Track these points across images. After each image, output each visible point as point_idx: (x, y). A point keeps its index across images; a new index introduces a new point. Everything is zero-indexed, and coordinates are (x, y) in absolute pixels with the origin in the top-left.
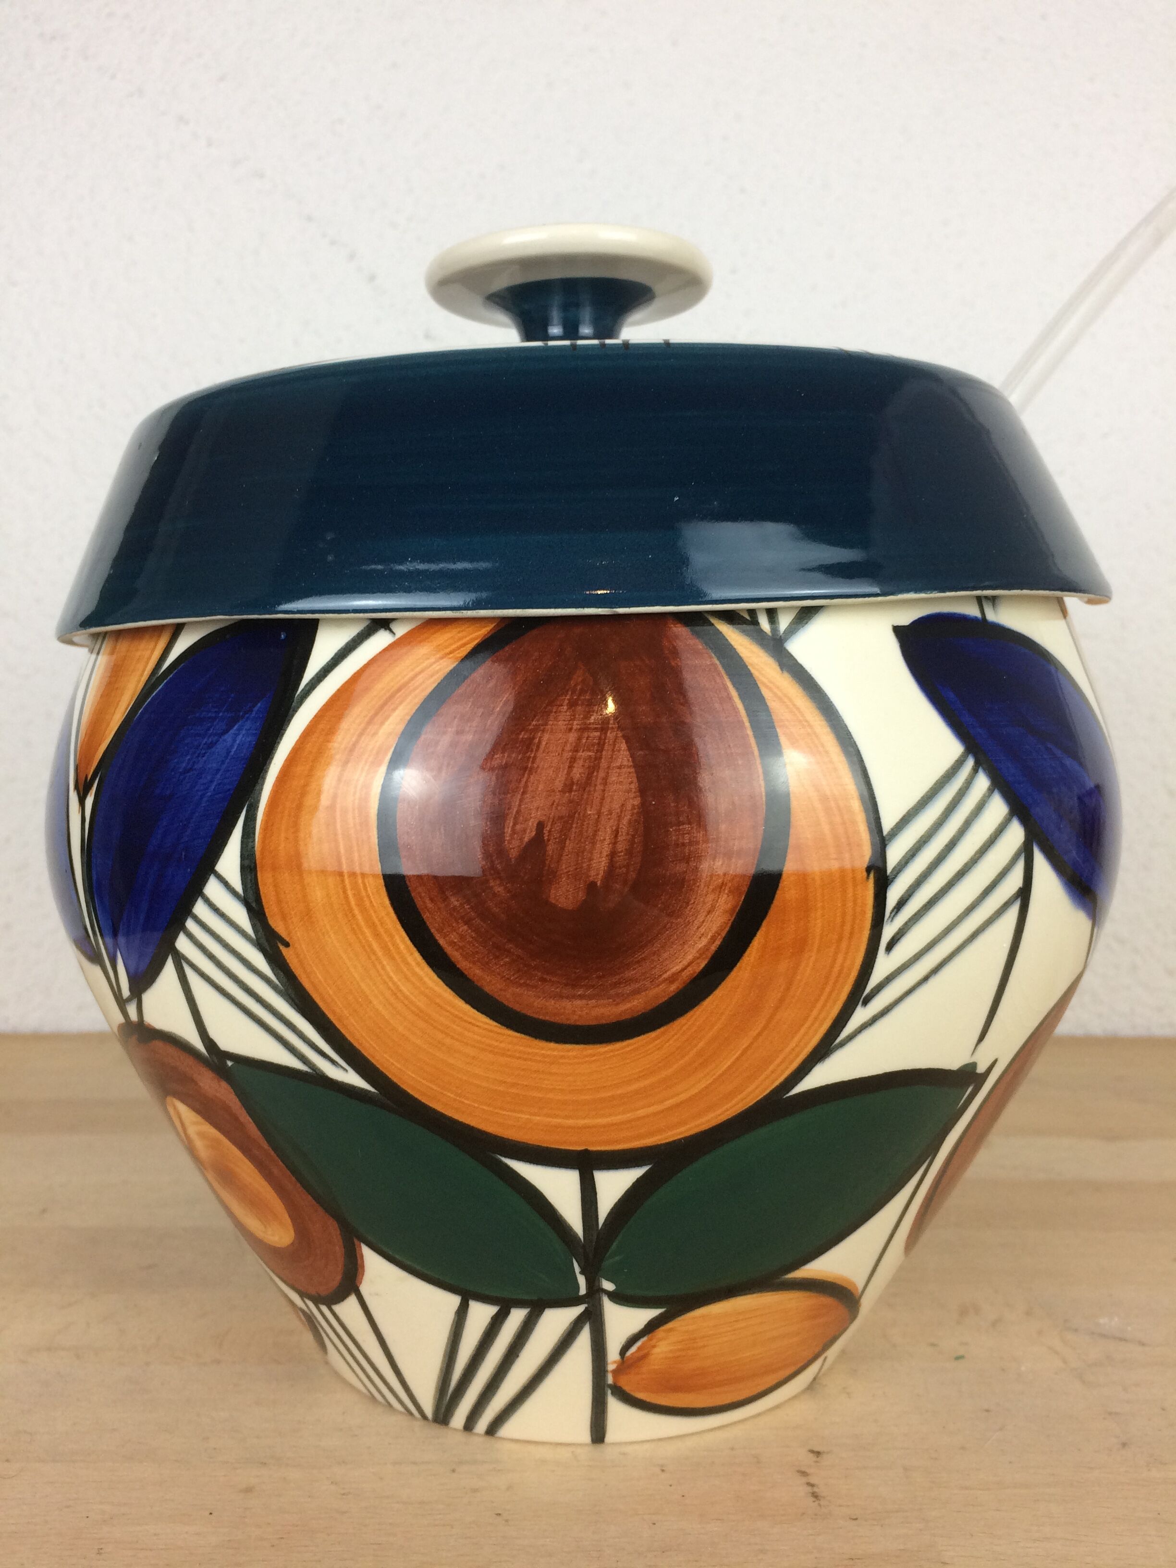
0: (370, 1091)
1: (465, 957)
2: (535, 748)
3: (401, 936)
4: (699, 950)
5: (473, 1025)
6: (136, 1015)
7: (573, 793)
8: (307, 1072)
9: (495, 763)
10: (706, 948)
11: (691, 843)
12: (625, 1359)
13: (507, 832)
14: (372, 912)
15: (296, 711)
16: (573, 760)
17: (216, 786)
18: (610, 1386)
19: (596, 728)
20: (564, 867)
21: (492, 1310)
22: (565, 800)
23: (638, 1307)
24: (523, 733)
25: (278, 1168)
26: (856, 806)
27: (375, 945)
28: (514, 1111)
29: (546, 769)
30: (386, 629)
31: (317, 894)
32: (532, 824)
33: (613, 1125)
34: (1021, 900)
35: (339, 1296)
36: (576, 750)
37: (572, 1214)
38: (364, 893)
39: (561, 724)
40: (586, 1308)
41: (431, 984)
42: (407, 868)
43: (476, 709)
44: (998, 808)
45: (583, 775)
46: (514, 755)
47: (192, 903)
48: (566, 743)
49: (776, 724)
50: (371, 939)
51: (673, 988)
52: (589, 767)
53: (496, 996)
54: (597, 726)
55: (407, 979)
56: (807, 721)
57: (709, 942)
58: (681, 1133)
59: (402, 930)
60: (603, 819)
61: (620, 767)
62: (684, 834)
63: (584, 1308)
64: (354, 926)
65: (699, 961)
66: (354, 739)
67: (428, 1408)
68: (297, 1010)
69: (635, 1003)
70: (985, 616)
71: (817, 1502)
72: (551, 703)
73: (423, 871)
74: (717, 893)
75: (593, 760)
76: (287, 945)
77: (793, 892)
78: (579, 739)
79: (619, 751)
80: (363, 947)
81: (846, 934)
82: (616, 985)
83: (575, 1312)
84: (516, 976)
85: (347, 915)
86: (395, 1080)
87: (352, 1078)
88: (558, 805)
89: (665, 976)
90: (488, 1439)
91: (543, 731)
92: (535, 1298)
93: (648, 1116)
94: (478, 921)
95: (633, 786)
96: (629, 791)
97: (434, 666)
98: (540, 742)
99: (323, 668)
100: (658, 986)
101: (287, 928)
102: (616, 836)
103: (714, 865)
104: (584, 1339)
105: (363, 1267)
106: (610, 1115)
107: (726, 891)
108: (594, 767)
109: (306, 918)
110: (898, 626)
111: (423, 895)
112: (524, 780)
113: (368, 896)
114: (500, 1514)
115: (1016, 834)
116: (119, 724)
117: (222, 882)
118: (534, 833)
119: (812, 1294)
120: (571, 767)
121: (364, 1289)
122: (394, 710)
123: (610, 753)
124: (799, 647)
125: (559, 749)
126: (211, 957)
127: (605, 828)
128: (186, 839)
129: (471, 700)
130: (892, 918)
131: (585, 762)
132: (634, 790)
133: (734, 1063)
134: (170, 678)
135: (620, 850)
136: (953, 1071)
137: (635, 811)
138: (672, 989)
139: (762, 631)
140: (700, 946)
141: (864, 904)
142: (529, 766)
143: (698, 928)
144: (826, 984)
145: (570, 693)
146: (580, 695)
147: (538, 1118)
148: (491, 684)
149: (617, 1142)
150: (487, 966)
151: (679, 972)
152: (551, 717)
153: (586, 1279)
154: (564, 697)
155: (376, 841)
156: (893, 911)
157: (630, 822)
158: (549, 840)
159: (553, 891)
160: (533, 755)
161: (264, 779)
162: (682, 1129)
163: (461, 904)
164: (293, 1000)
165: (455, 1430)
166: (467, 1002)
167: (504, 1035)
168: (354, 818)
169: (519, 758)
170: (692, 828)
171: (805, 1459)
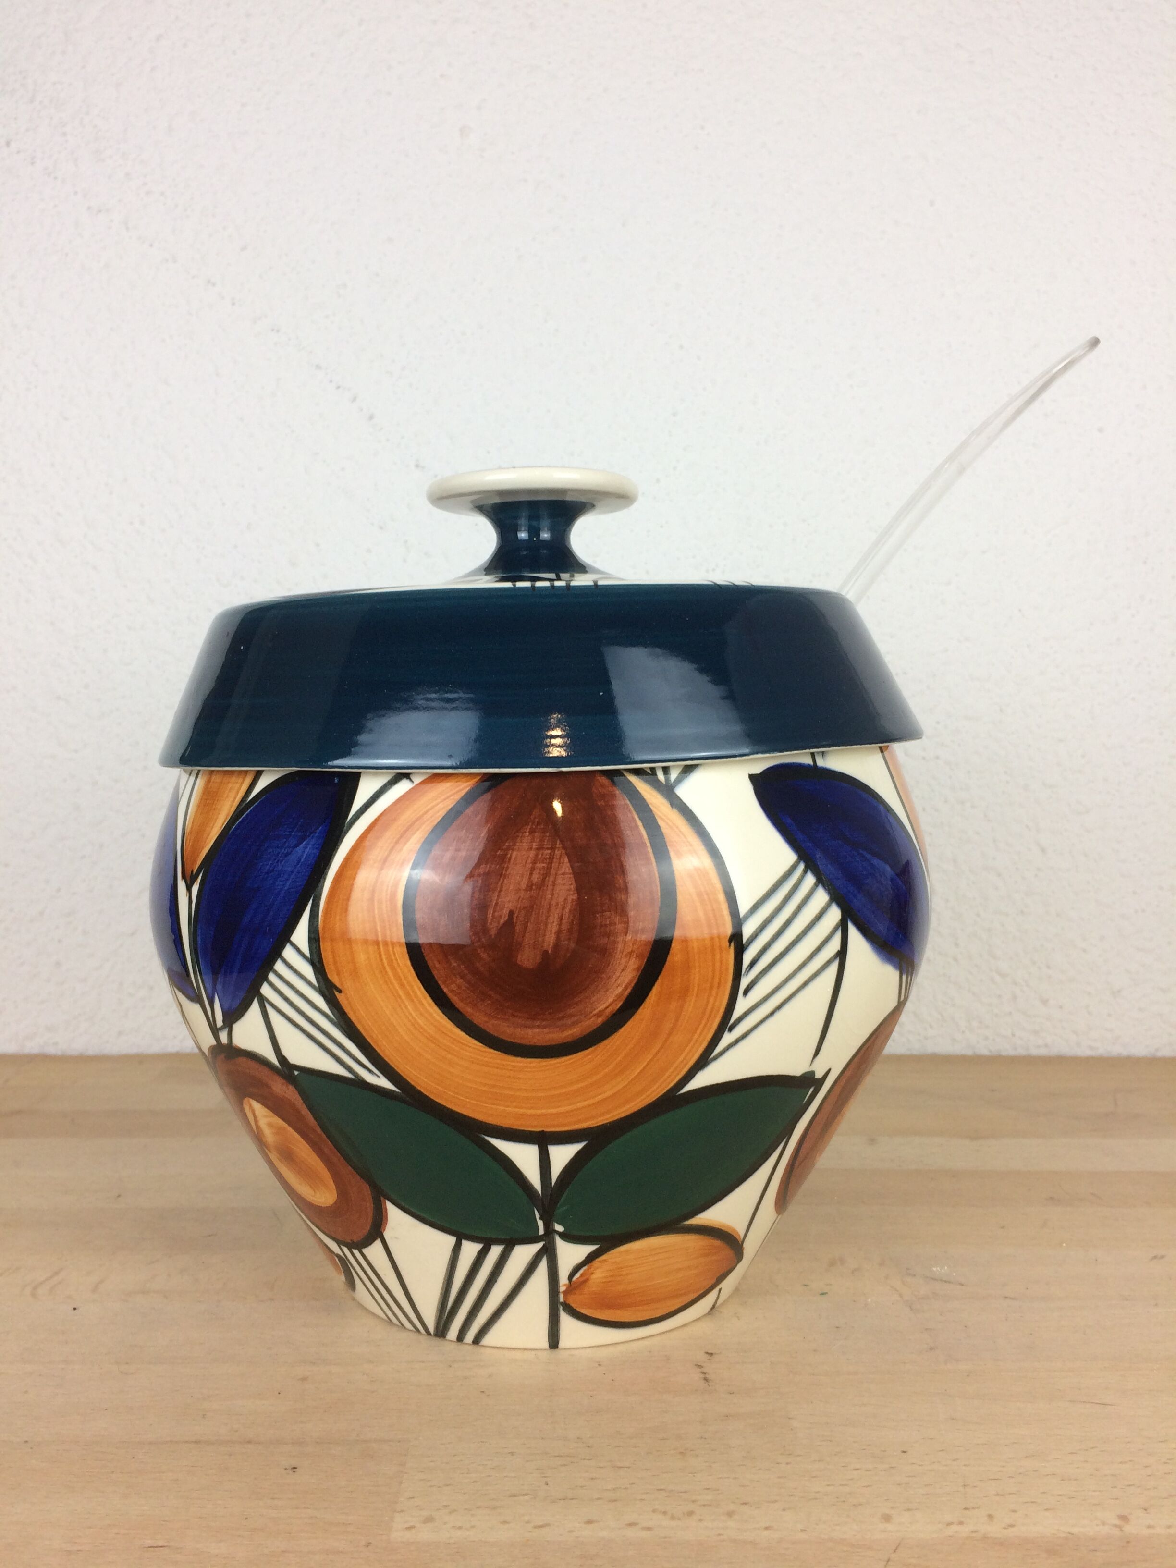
0: (395, 1091)
1: (462, 1000)
2: (507, 860)
3: (418, 986)
4: (617, 995)
5: (467, 1045)
6: (226, 1040)
7: (533, 891)
8: (352, 1078)
9: (481, 871)
10: (621, 994)
11: (611, 924)
12: (572, 1283)
13: (489, 917)
14: (398, 969)
15: (347, 833)
16: (533, 869)
17: (291, 883)
18: (561, 1303)
19: (547, 848)
20: (527, 940)
21: (478, 1247)
22: (527, 896)
23: (581, 1244)
24: (500, 851)
25: (328, 1147)
26: (721, 897)
27: (401, 993)
28: (494, 1104)
29: (515, 875)
30: (407, 779)
31: (362, 958)
32: (506, 912)
33: (561, 1114)
34: (840, 958)
35: (368, 1241)
36: (534, 862)
37: (533, 1176)
38: (393, 958)
39: (525, 845)
40: (544, 1244)
41: (438, 1018)
42: (422, 939)
43: (468, 834)
44: (821, 897)
45: (539, 879)
46: (493, 866)
47: (274, 962)
48: (528, 858)
49: (667, 844)
50: (397, 988)
51: (600, 1020)
52: (543, 874)
53: (481, 1026)
54: (548, 846)
55: (421, 1014)
56: (688, 842)
57: (623, 990)
58: (607, 1119)
59: (419, 982)
60: (553, 909)
61: (563, 874)
62: (606, 918)
64: (387, 979)
65: (616, 1002)
66: (386, 854)
67: (431, 1325)
68: (346, 1036)
69: (574, 1031)
70: (816, 763)
71: (707, 1383)
72: (518, 831)
73: (431, 941)
74: (628, 957)
75: (546, 869)
76: (340, 991)
77: (679, 956)
78: (537, 855)
79: (563, 863)
80: (392, 993)
81: (716, 984)
82: (560, 1019)
83: (537, 1247)
84: (495, 1013)
85: (382, 972)
86: (413, 1083)
87: (383, 1082)
88: (523, 899)
89: (595, 1012)
90: (475, 1347)
91: (513, 850)
92: (508, 1237)
93: (584, 1107)
94: (469, 976)
95: (572, 886)
96: (569, 890)
97: (440, 805)
98: (511, 857)
99: (365, 804)
100: (590, 1019)
101: (340, 980)
102: (561, 919)
103: (626, 938)
104: (542, 1269)
105: (386, 1217)
106: (559, 1107)
107: (634, 956)
108: (546, 874)
109: (353, 973)
110: (752, 774)
111: (433, 958)
112: (500, 883)
113: (396, 958)
114: (483, 1392)
115: (835, 914)
116: (218, 835)
117: (295, 948)
118: (507, 918)
119: (702, 1237)
120: (531, 874)
121: (387, 1234)
122: (413, 834)
123: (557, 864)
124: (683, 792)
125: (524, 862)
126: (286, 999)
127: (554, 915)
128: (269, 919)
129: (465, 828)
130: (747, 973)
131: (540, 870)
132: (573, 889)
133: (641, 1072)
134: (256, 806)
135: (563, 929)
136: (798, 1077)
137: (574, 903)
139: (659, 780)
140: (617, 992)
141: (727, 965)
142: (504, 873)
143: (616, 980)
144: (702, 1018)
145: (530, 824)
146: (537, 825)
147: (510, 1109)
148: (478, 818)
149: (565, 1125)
150: (476, 1006)
151: (604, 1010)
152: (518, 840)
153: (544, 1223)
154: (527, 827)
156: (747, 967)
157: (570, 911)
158: (516, 923)
159: (519, 956)
160: (506, 866)
161: (325, 879)
162: (608, 1116)
163: (458, 965)
164: (344, 1029)
165: (451, 1341)
166: (462, 1030)
167: (487, 1052)
168: (387, 907)
169: (497, 867)
170: (612, 914)
171: (701, 1357)
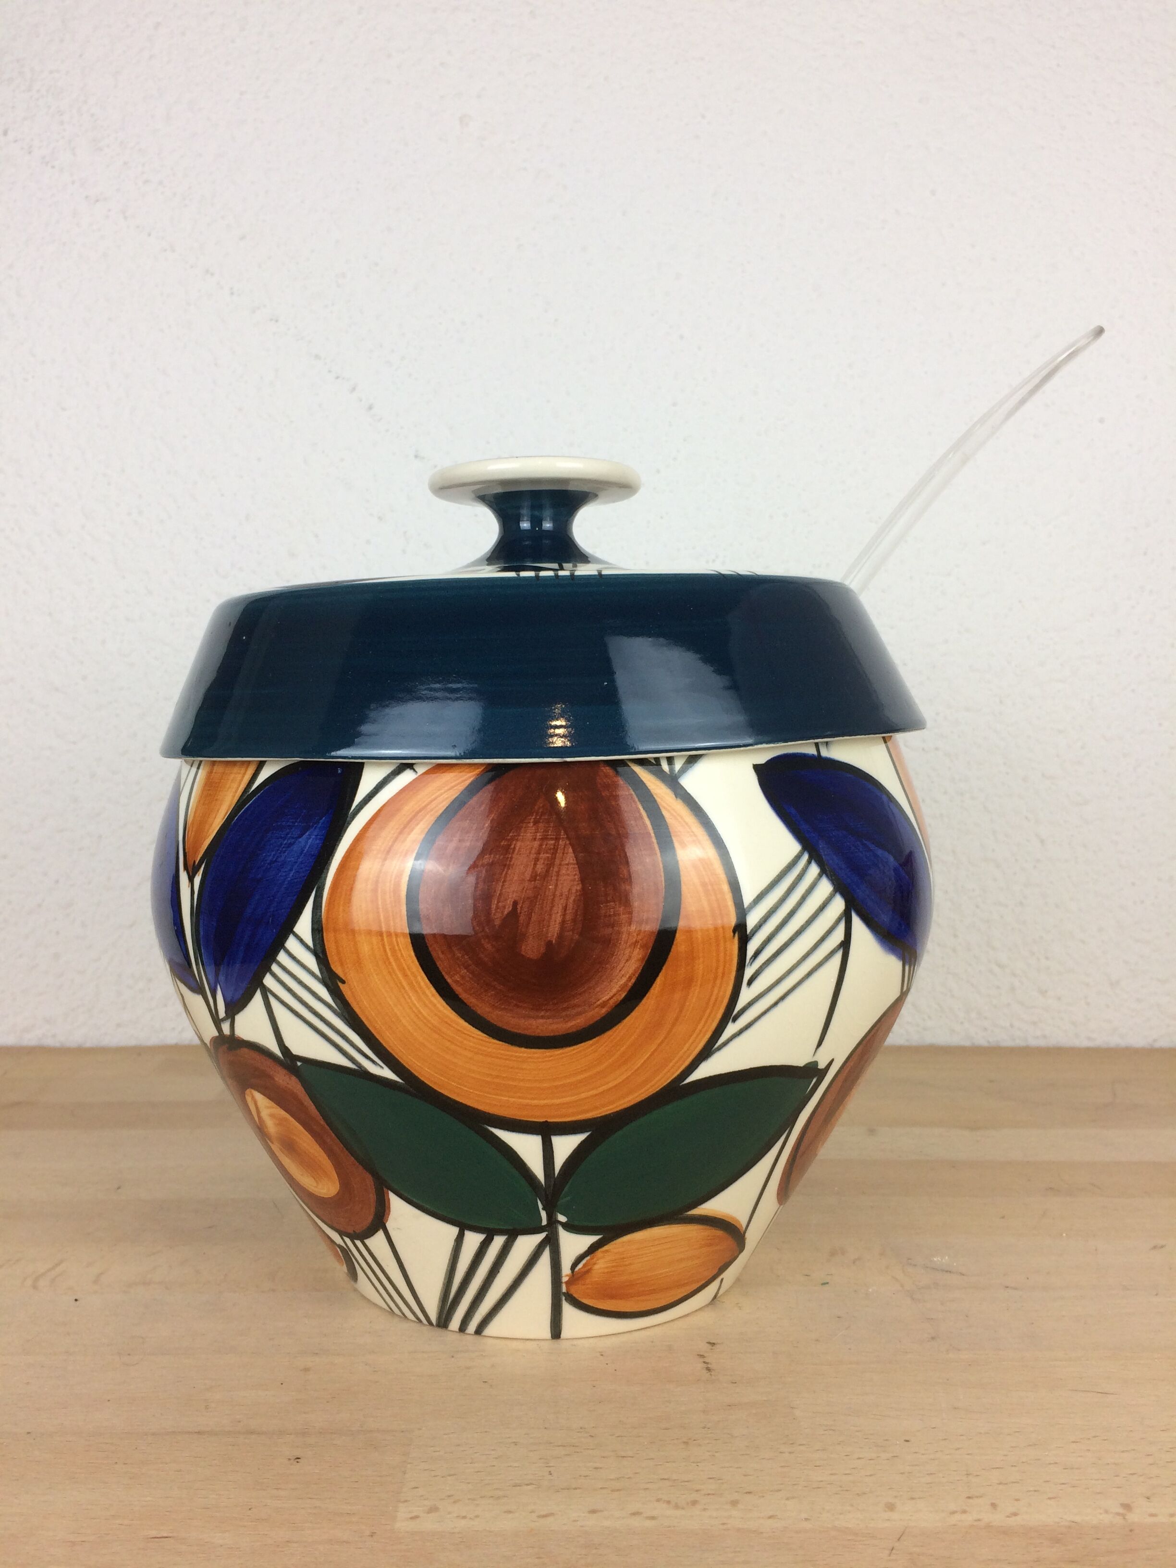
0: (399, 1082)
1: (466, 991)
2: (511, 851)
3: (422, 977)
4: (621, 985)
5: (471, 1036)
6: (229, 1030)
7: (537, 882)
8: (355, 1069)
9: (485, 861)
10: (626, 984)
11: (615, 915)
12: (574, 1273)
13: (493, 908)
14: (402, 960)
15: (350, 824)
16: (537, 860)
17: (294, 873)
18: (564, 1294)
19: (551, 838)
20: (530, 931)
21: (480, 1237)
22: (531, 886)
23: (583, 1234)
24: (503, 841)
25: (331, 1138)
26: (726, 888)
27: (405, 984)
28: (498, 1095)
29: (519, 865)
30: (411, 769)
31: (365, 948)
32: (510, 902)
33: (564, 1104)
34: (843, 948)
35: (370, 1232)
36: (539, 853)
37: (537, 1167)
38: (397, 948)
39: (529, 835)
40: (547, 1235)
41: (441, 1008)
42: (426, 929)
43: (472, 825)
44: (825, 887)
45: (543, 870)
46: (497, 856)
47: (277, 953)
48: (532, 848)
49: (672, 834)
50: (401, 978)
52: (547, 864)
53: (485, 1016)
54: (552, 837)
55: (426, 1006)
56: (693, 832)
57: (627, 980)
58: (611, 1110)
59: (423, 972)
60: (557, 899)
61: (567, 864)
62: (610, 909)
63: (545, 1235)
64: (390, 970)
65: (620, 993)
66: (390, 844)
67: (433, 1316)
68: (349, 1027)
69: (578, 1021)
70: (820, 754)
71: (709, 1374)
72: (522, 822)
73: (435, 931)
74: (632, 947)
75: (550, 859)
76: (343, 982)
77: (684, 944)
78: (541, 845)
79: (567, 853)
80: (396, 984)
81: (720, 974)
82: (565, 1009)
83: (539, 1238)
84: (499, 1003)
85: (385, 963)
86: (417, 1074)
87: (386, 1073)
88: (527, 889)
89: (598, 1003)
90: (477, 1337)
91: (517, 840)
92: (511, 1228)
93: (588, 1098)
94: (473, 967)
95: (576, 877)
96: (574, 880)
97: (443, 795)
98: (515, 848)
99: (368, 794)
100: (594, 1009)
101: (344, 970)
102: (566, 910)
103: (630, 929)
104: (545, 1259)
105: (389, 1208)
106: (562, 1097)
107: (638, 947)
108: (550, 864)
109: (357, 964)
110: (756, 765)
111: (437, 949)
112: (504, 872)
113: (400, 950)
114: (486, 1382)
115: (839, 905)
116: (220, 826)
117: (298, 939)
118: (510, 909)
119: (704, 1227)
120: (535, 864)
121: (390, 1225)
122: (417, 824)
123: (561, 855)
124: (687, 782)
125: (528, 852)
126: (289, 990)
127: (558, 905)
128: (272, 910)
129: (469, 819)
130: (751, 963)
131: (545, 861)
132: (577, 880)
133: (645, 1062)
134: (259, 796)
135: (568, 920)
136: (800, 1067)
137: (578, 894)
138: (603, 1012)
139: (663, 771)
140: (621, 983)
141: (731, 955)
142: (508, 863)
143: (620, 971)
144: (707, 1008)
145: (535, 814)
146: (541, 815)
147: (514, 1099)
148: (482, 808)
149: (567, 1116)
150: (479, 997)
151: (608, 1000)
152: (523, 830)
153: (547, 1213)
154: (531, 817)
155: (405, 913)
156: (751, 958)
157: (574, 901)
158: (521, 913)
159: (523, 947)
160: (510, 856)
161: (328, 869)
162: (611, 1107)
163: (462, 955)
164: (347, 1020)
165: (453, 1331)
166: (466, 1021)
167: (490, 1043)
168: (390, 898)
169: (501, 858)
170: (616, 905)
171: (703, 1347)
